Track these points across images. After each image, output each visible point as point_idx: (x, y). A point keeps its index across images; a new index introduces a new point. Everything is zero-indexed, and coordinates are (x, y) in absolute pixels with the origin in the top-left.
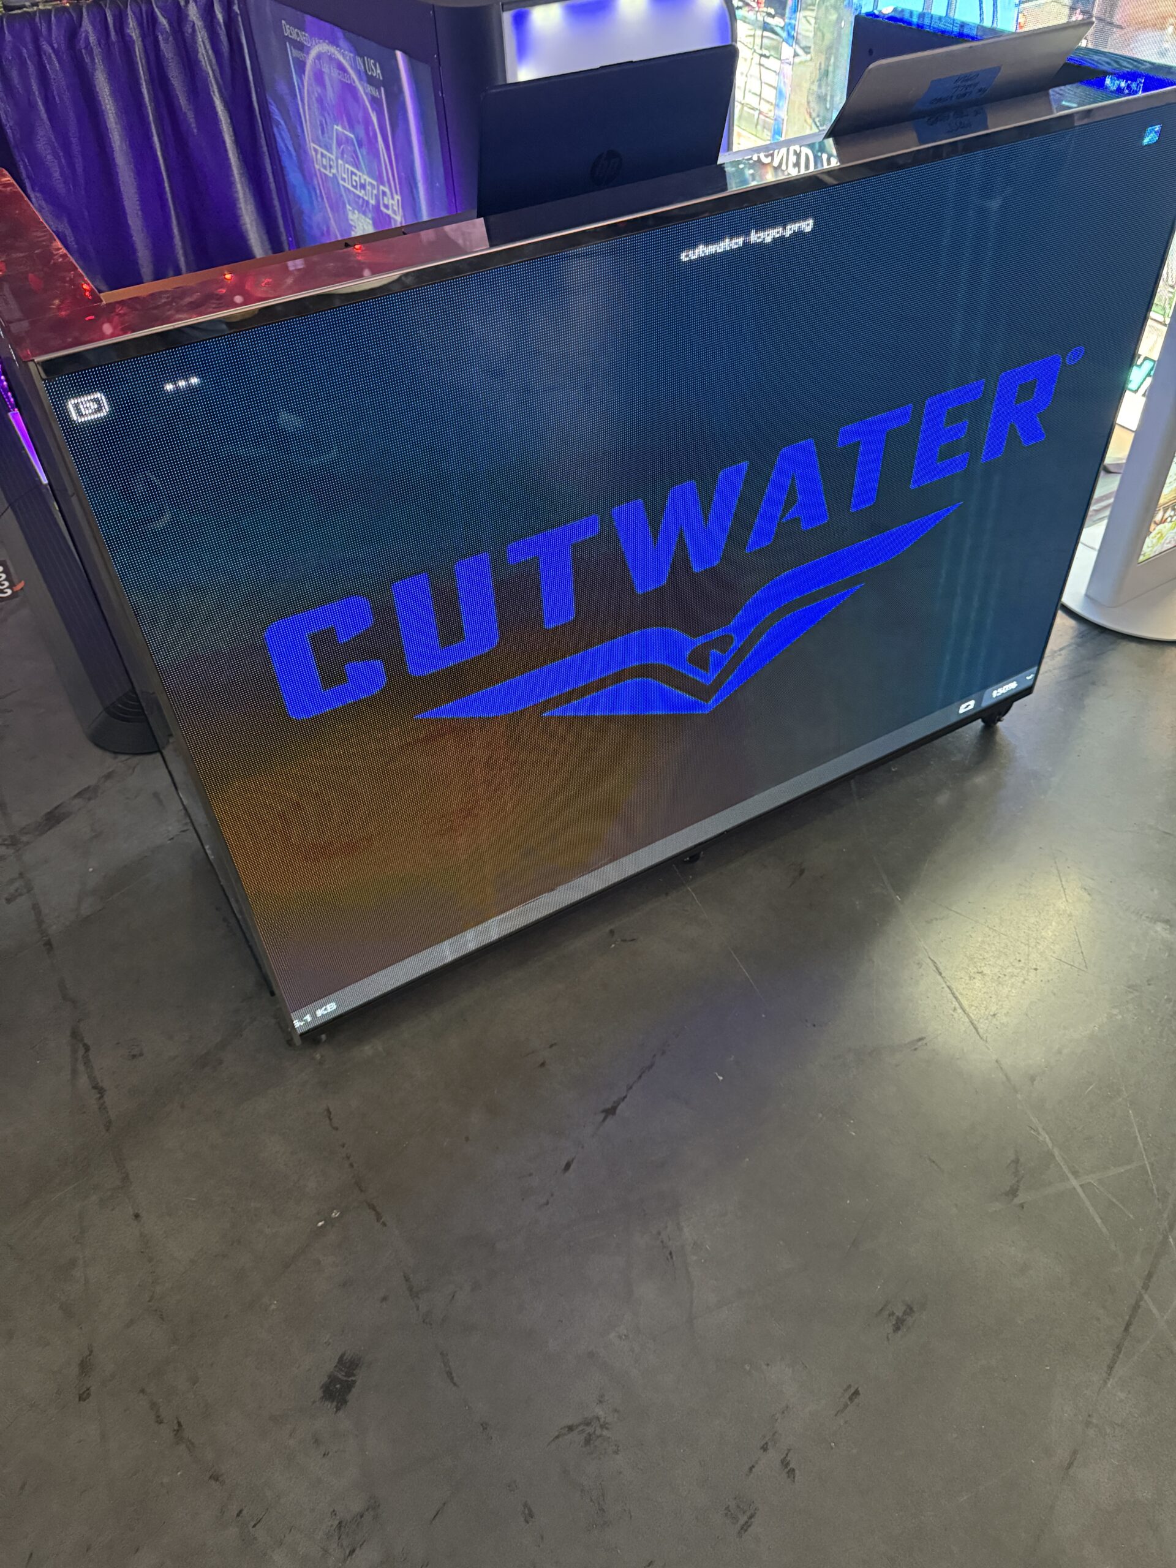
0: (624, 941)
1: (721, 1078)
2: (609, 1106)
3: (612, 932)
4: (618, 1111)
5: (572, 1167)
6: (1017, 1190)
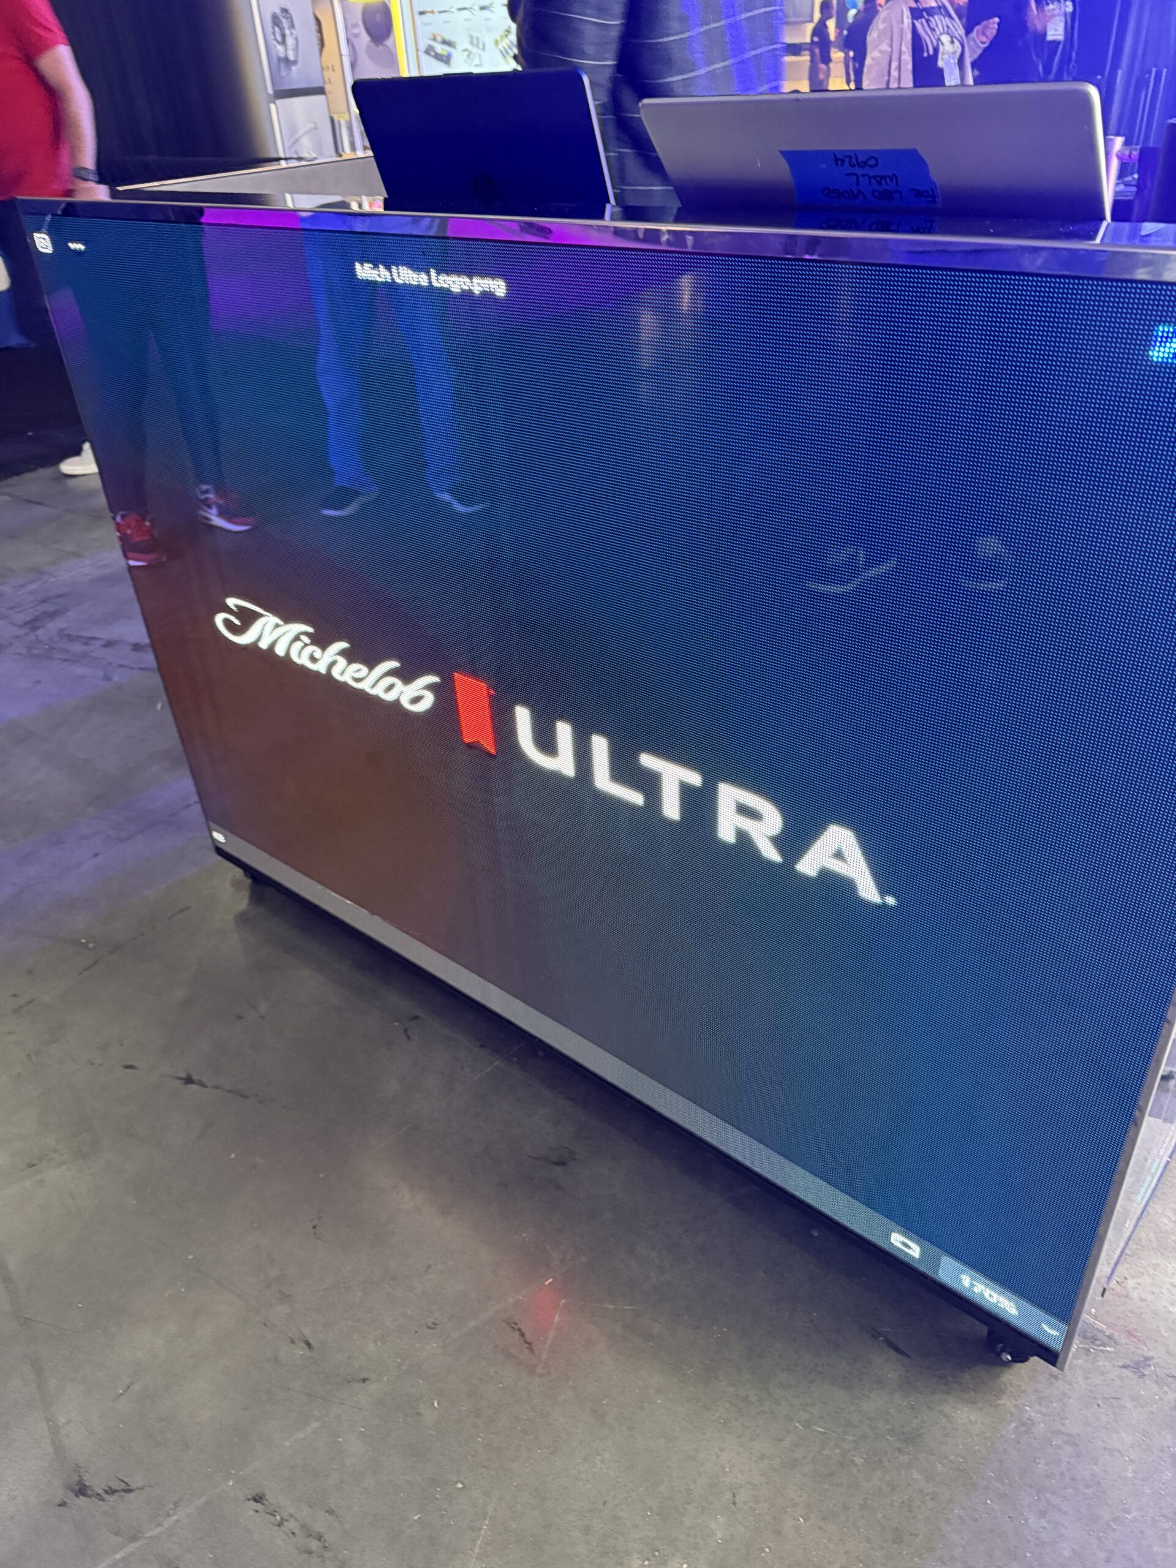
0: (406, 1030)
1: (233, 1156)
2: (195, 1077)
3: (416, 1018)
4: (190, 1086)
5: (129, 1071)
6: (85, 1495)
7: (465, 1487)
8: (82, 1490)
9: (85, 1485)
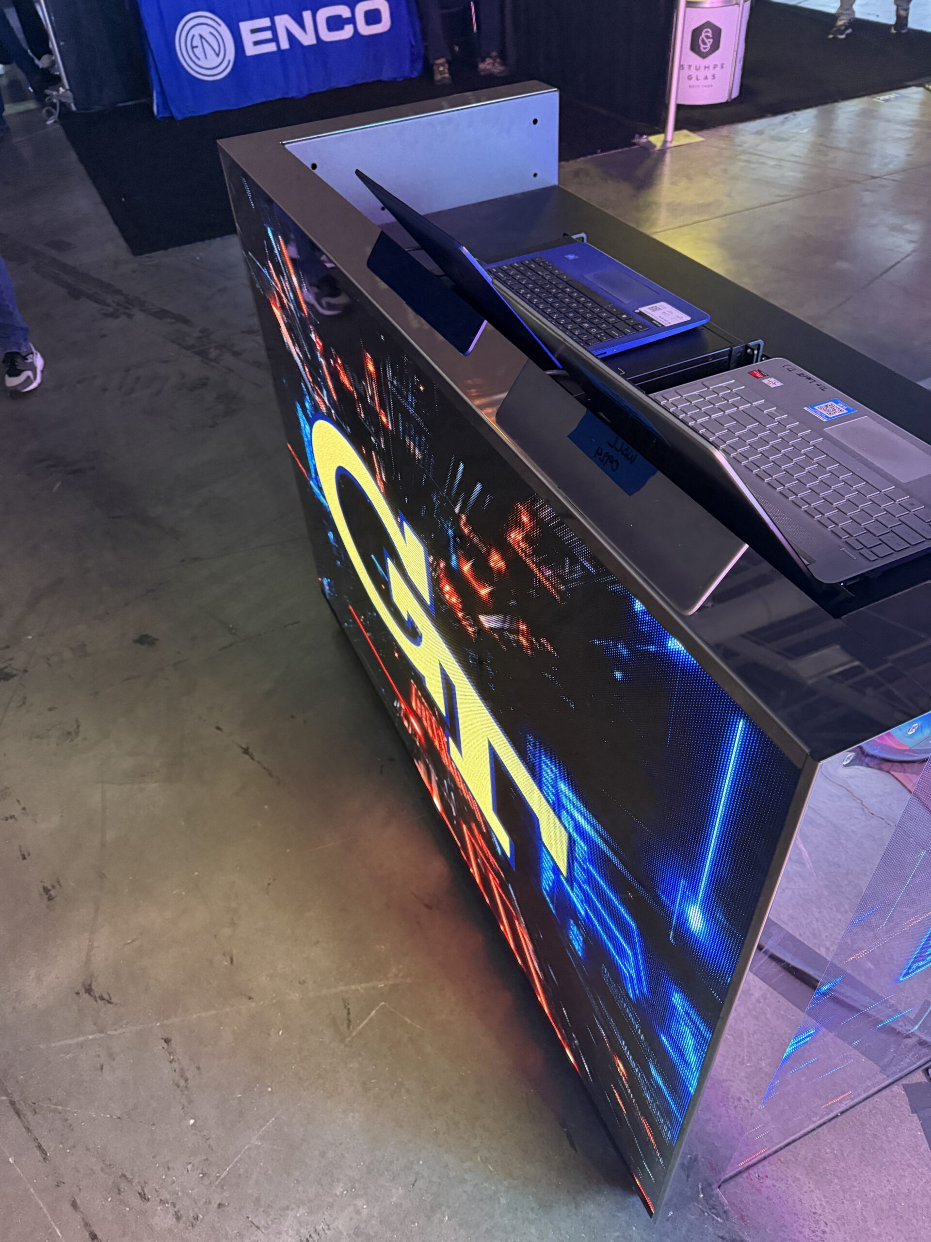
2: (250, 751)
3: (393, 760)
4: (245, 755)
5: (218, 731)
7: (272, 1092)
8: (89, 990)
9: (92, 989)
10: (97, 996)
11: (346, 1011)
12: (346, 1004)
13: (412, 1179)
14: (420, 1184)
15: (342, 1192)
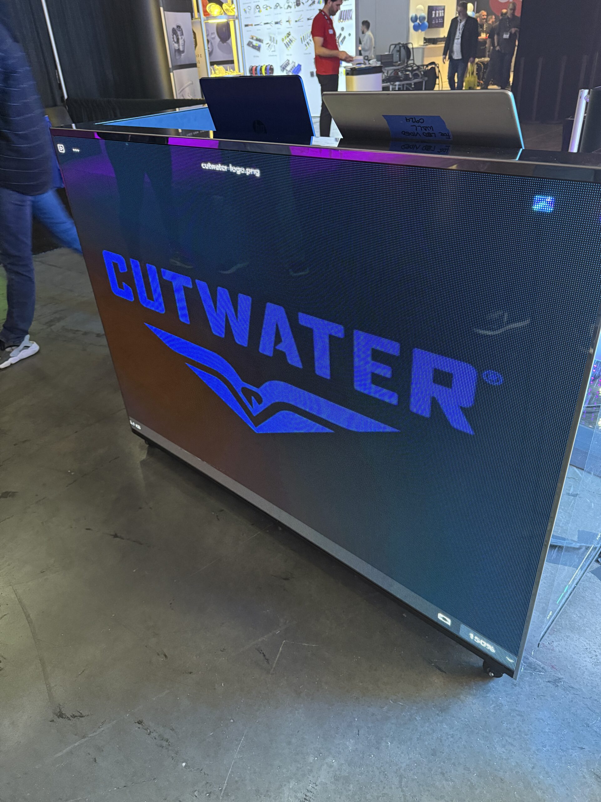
0: (217, 516)
1: (134, 571)
2: (118, 535)
3: (222, 510)
4: (116, 539)
5: (89, 531)
7: (234, 721)
8: (61, 715)
9: (63, 713)
10: (69, 716)
11: (262, 655)
12: (259, 650)
13: (356, 731)
14: (362, 732)
15: (314, 760)
